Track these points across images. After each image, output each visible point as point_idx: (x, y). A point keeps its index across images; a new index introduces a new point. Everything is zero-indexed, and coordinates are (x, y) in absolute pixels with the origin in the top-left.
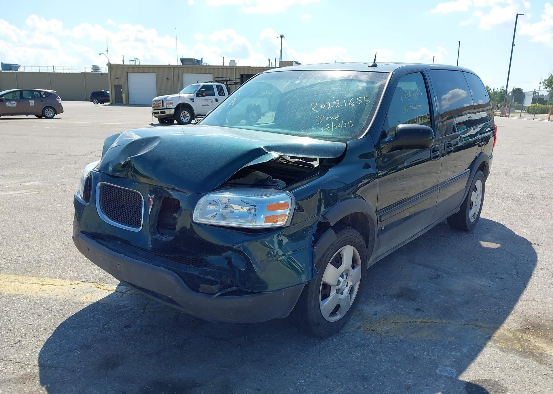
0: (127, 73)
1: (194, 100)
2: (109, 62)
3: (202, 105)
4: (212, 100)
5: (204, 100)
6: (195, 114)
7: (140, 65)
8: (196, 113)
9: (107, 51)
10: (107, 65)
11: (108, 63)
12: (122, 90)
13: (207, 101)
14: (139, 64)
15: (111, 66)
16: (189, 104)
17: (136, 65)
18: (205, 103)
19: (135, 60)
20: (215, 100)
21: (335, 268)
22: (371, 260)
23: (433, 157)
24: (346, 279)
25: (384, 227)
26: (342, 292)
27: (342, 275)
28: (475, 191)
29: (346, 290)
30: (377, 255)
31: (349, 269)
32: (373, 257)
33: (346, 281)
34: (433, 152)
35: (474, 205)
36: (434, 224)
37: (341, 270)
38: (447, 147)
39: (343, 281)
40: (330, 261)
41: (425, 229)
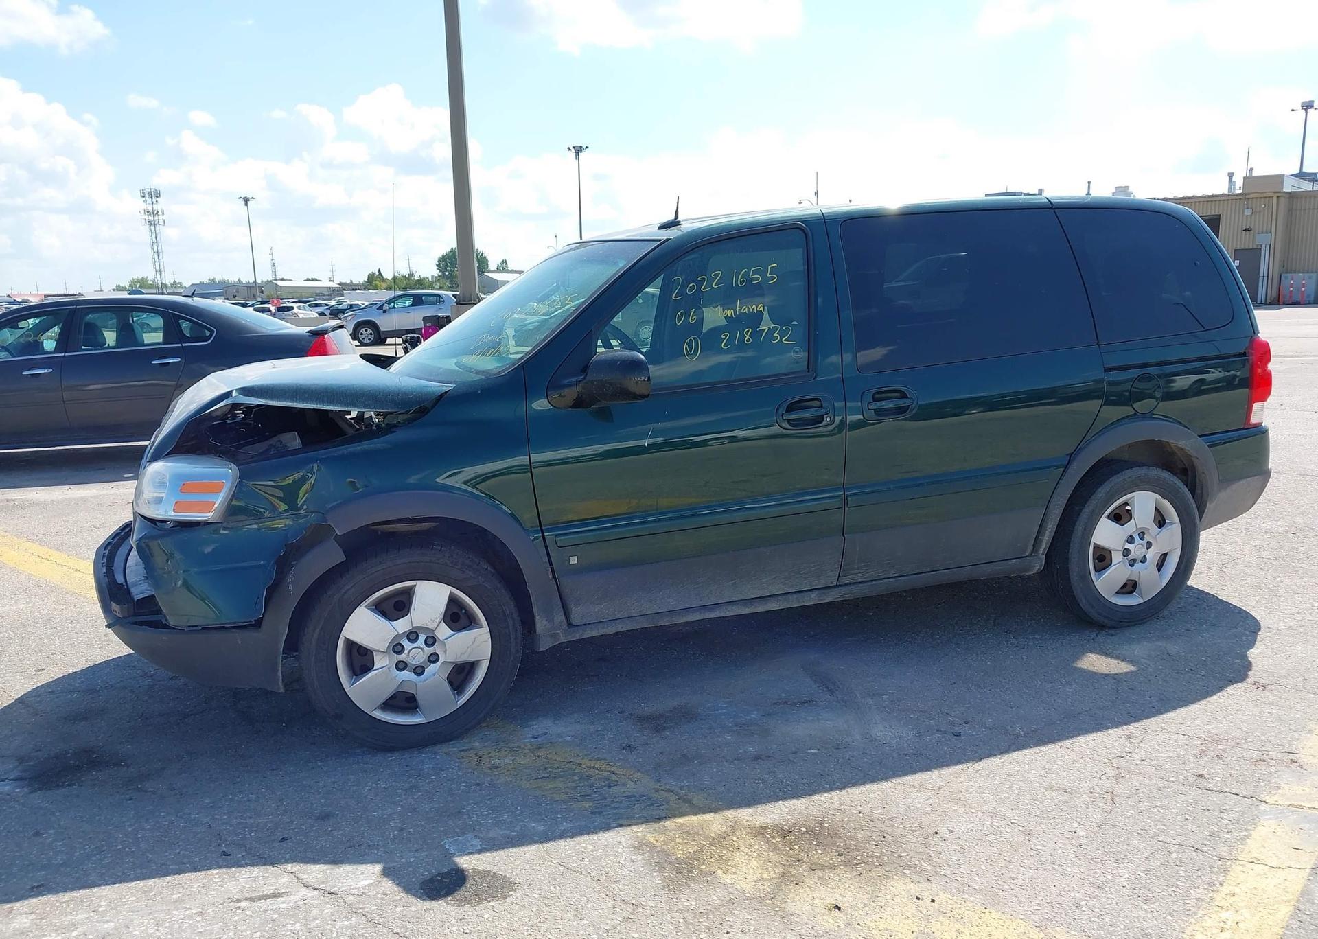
21: (380, 618)
22: (545, 625)
23: (789, 421)
24: (423, 646)
25: (574, 560)
26: (419, 670)
27: (414, 636)
28: (1122, 522)
29: (432, 668)
30: (575, 619)
31: (431, 626)
32: (551, 620)
33: (422, 649)
34: (787, 411)
35: (1117, 558)
36: (870, 583)
37: (402, 625)
38: (875, 400)
39: (412, 649)
40: (365, 604)
41: (817, 592)
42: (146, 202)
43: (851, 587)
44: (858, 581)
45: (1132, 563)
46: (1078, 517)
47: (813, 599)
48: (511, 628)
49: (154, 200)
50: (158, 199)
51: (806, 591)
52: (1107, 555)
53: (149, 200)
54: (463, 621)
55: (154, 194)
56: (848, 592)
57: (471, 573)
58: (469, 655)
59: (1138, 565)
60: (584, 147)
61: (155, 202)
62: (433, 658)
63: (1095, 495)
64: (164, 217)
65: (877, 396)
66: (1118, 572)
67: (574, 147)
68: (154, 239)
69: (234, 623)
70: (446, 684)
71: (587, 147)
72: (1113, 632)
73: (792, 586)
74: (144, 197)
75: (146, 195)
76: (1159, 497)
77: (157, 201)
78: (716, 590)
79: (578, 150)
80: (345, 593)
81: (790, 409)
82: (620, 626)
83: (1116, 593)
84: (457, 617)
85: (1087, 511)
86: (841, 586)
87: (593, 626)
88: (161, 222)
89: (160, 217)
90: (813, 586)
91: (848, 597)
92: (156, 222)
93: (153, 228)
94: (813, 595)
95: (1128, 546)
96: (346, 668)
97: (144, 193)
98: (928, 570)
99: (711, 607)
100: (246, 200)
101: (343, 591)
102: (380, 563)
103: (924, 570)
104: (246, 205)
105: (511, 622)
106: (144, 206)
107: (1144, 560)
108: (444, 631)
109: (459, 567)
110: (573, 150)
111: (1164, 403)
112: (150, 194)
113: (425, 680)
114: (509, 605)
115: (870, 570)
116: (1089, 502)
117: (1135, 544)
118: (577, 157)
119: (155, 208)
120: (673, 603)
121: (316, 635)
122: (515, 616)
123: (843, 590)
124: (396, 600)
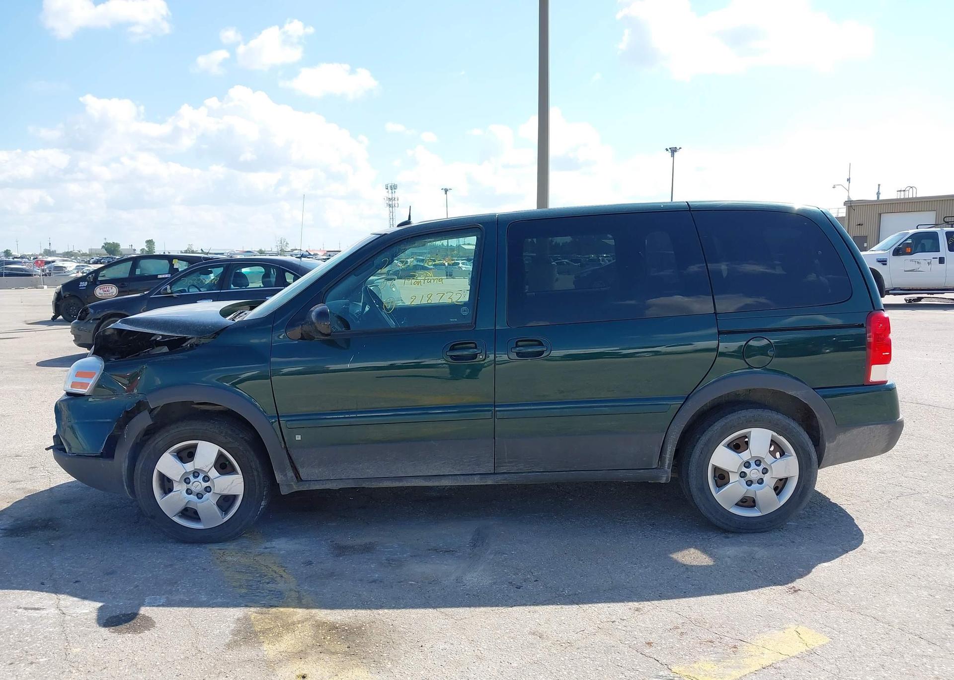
0: (880, 214)
1: (886, 261)
2: (849, 196)
3: (905, 271)
4: (929, 261)
5: (912, 260)
6: (886, 287)
7: (916, 198)
8: (887, 285)
9: (849, 180)
10: (845, 204)
11: (847, 200)
12: (867, 245)
13: (918, 263)
14: (914, 196)
15: (851, 205)
16: (877, 271)
17: (909, 199)
18: (914, 266)
19: (908, 189)
20: (938, 259)
21: (177, 461)
22: (281, 478)
23: (451, 356)
24: (201, 481)
25: (298, 438)
26: (199, 496)
27: (196, 474)
28: (740, 450)
29: (207, 495)
30: (303, 476)
31: (206, 470)
32: (285, 475)
33: (200, 483)
34: (450, 350)
35: (734, 478)
36: (521, 474)
37: (189, 467)
38: (517, 346)
39: (195, 482)
40: (169, 451)
41: (479, 476)
42: (388, 192)
43: (506, 475)
44: (511, 472)
45: (749, 483)
46: (696, 443)
47: (476, 481)
48: (256, 477)
49: (393, 191)
50: (396, 190)
51: (471, 474)
52: (726, 475)
53: (390, 191)
54: (229, 469)
55: (394, 187)
56: (503, 479)
57: (231, 440)
58: (229, 490)
59: (755, 486)
60: (678, 148)
61: (393, 192)
62: (208, 489)
63: (712, 427)
64: (399, 202)
65: (520, 343)
66: (736, 488)
67: (670, 148)
68: (391, 216)
69: (91, 454)
70: (216, 507)
71: (680, 148)
72: (731, 535)
73: (459, 470)
74: (387, 189)
75: (389, 188)
76: (775, 434)
77: (395, 192)
78: (401, 467)
79: (673, 151)
80: (157, 443)
81: (453, 349)
82: (335, 485)
83: (736, 504)
84: (223, 466)
85: (704, 439)
86: (497, 474)
87: (316, 482)
88: (396, 205)
89: (396, 202)
90: (474, 472)
91: (505, 482)
92: (393, 205)
93: (391, 209)
94: (476, 478)
95: (744, 470)
96: (159, 489)
97: (387, 187)
98: (568, 469)
99: (400, 478)
100: (446, 191)
101: (156, 442)
102: (177, 427)
103: (564, 469)
104: (446, 193)
105: (255, 473)
106: (387, 195)
107: (761, 481)
108: (213, 473)
109: (224, 435)
110: (670, 150)
111: (777, 359)
112: (391, 187)
113: (202, 502)
114: (255, 463)
115: (519, 465)
116: (707, 432)
117: (751, 469)
118: (673, 155)
119: (393, 196)
120: (371, 472)
121: (141, 466)
122: (260, 470)
123: (500, 477)
124: (188, 452)
